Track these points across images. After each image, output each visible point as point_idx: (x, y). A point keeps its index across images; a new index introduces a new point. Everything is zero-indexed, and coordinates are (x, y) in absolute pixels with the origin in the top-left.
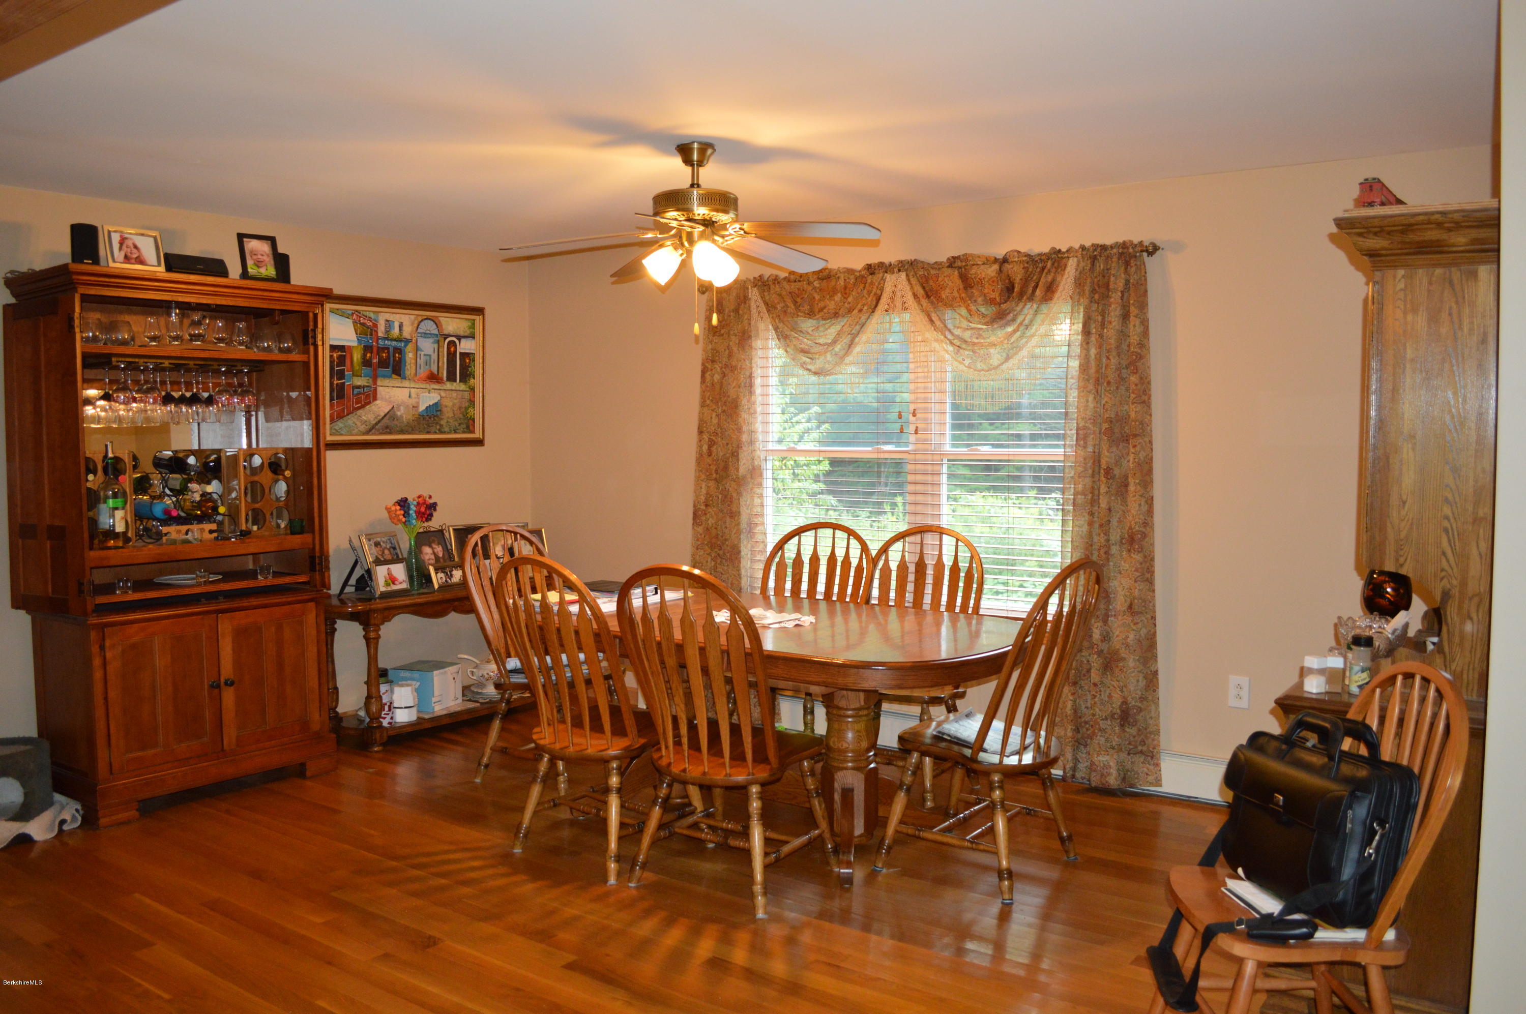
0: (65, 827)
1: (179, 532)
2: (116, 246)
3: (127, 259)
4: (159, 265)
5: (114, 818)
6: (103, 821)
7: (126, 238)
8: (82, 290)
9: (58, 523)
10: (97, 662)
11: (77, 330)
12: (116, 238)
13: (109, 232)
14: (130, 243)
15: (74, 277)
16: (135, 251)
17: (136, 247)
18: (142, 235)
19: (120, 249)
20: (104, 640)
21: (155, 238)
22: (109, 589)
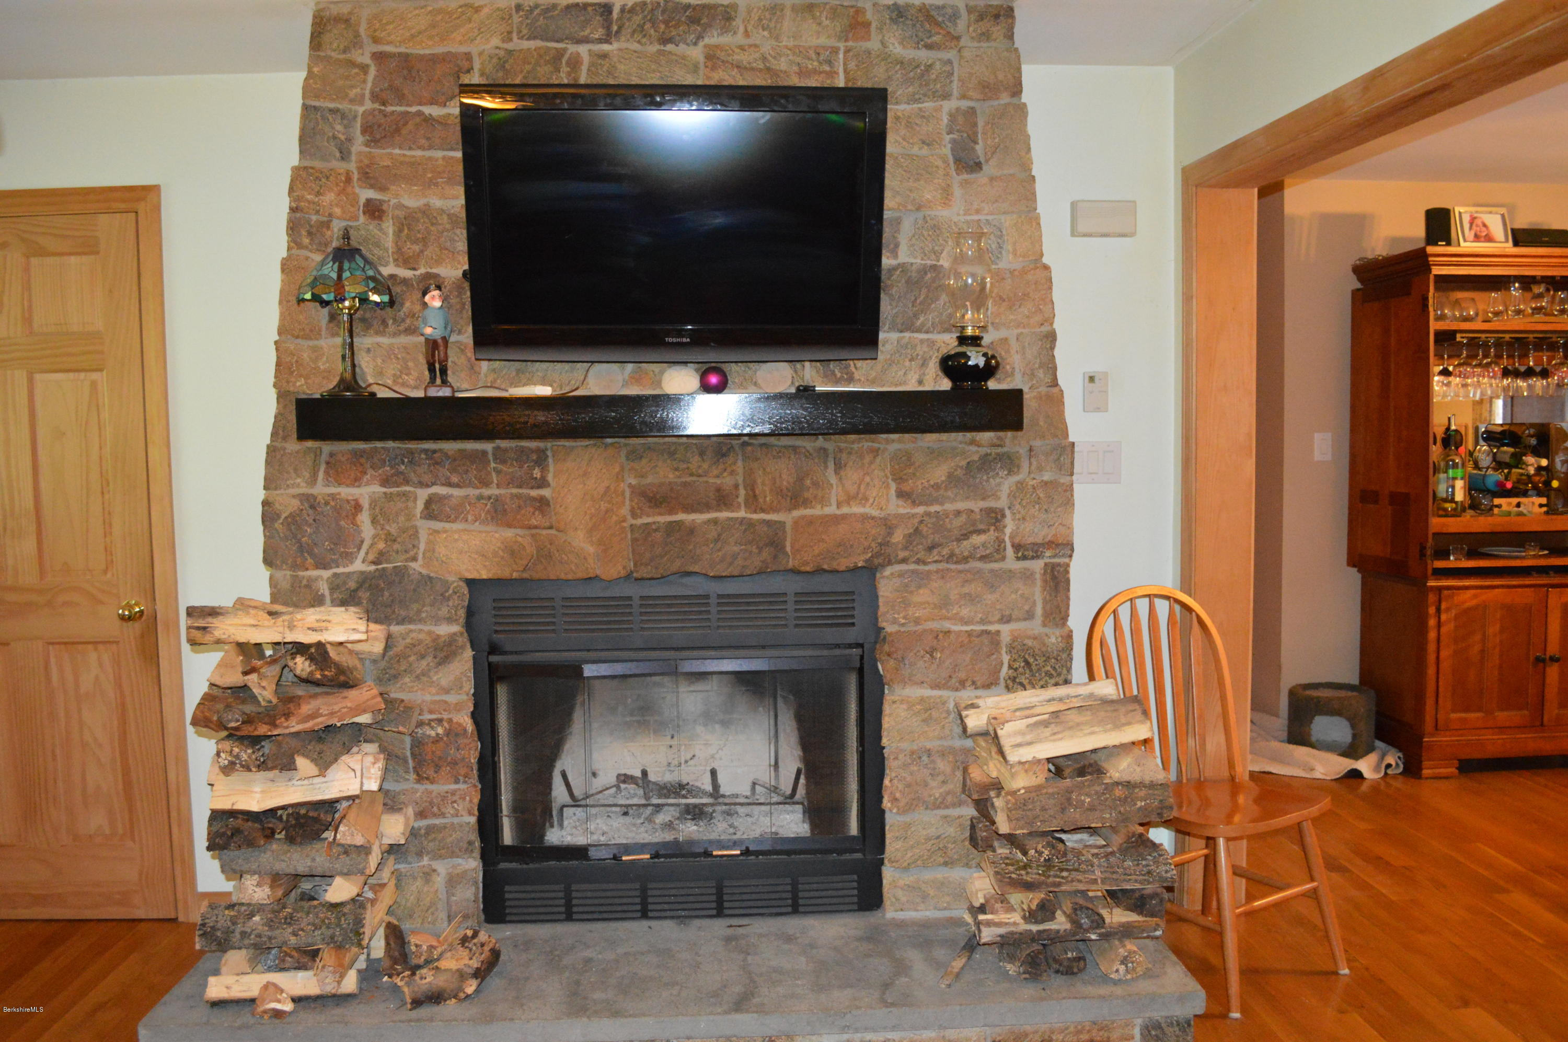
0: (1389, 772)
1: (1509, 504)
2: (1466, 226)
3: (1477, 238)
4: (1507, 241)
5: (1437, 771)
6: (1426, 772)
7: (1475, 218)
8: (1436, 271)
9: (1402, 489)
10: (1432, 622)
11: (1431, 309)
12: (1466, 219)
13: (1460, 213)
14: (1479, 222)
15: (1430, 259)
16: (1484, 229)
17: (1485, 225)
18: (1491, 213)
19: (1471, 228)
20: (1440, 602)
21: (1503, 216)
22: (1443, 554)
